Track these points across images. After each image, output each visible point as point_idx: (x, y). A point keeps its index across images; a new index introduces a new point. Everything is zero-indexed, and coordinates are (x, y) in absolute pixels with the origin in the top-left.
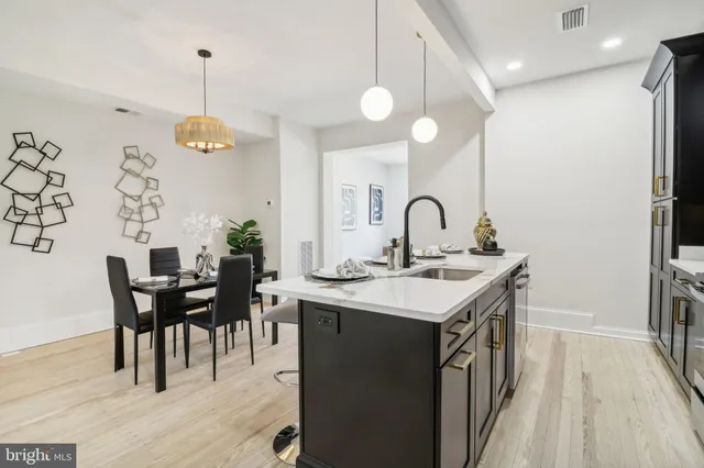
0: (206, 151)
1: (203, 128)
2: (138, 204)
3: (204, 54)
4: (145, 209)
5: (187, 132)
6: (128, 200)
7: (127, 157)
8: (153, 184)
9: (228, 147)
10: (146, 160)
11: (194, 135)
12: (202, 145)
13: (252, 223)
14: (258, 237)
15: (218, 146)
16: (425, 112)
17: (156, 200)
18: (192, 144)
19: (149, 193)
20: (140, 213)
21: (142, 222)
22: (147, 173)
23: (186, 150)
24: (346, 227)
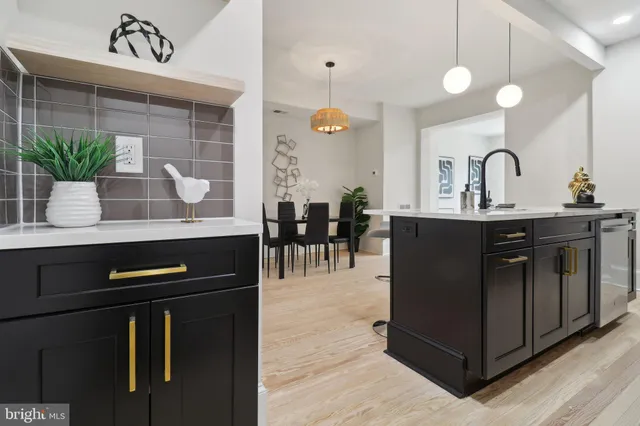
0: (330, 133)
1: (328, 116)
2: (285, 175)
3: (330, 64)
4: (289, 178)
5: (317, 121)
6: (279, 172)
7: (279, 142)
8: (294, 161)
9: (345, 129)
10: (290, 144)
11: (322, 122)
12: (327, 129)
13: (360, 189)
14: (364, 200)
15: (338, 128)
16: (510, 82)
17: (295, 172)
18: (321, 129)
19: (291, 168)
20: (286, 180)
21: (287, 187)
22: (290, 153)
23: (316, 133)
24: (443, 195)
